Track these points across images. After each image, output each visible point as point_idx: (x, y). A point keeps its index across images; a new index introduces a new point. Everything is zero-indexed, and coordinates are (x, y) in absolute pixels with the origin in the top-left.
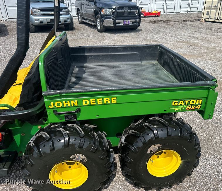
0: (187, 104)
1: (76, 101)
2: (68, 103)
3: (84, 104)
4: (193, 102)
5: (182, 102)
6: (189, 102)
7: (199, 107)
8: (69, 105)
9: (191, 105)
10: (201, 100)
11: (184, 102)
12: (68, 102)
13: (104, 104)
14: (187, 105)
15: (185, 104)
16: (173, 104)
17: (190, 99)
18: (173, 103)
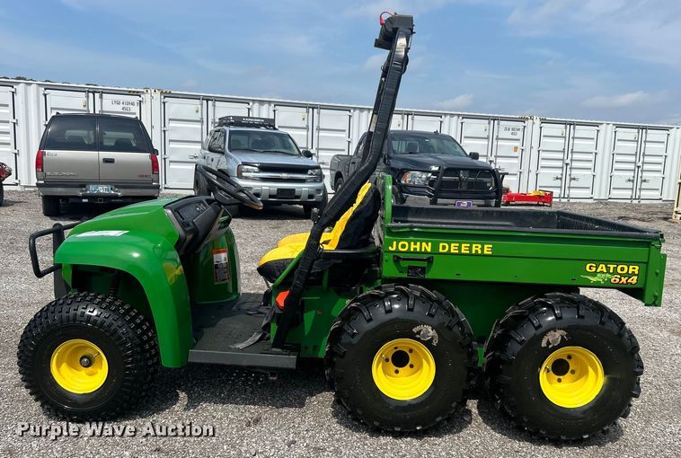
0: (611, 271)
1: (430, 244)
2: (418, 247)
3: (441, 250)
4: (622, 269)
5: (602, 267)
6: (615, 269)
7: (635, 281)
8: (418, 250)
9: (619, 274)
10: (637, 268)
11: (606, 267)
12: (418, 243)
13: (471, 255)
14: (613, 274)
15: (608, 272)
16: (588, 269)
17: (618, 262)
18: (588, 266)
